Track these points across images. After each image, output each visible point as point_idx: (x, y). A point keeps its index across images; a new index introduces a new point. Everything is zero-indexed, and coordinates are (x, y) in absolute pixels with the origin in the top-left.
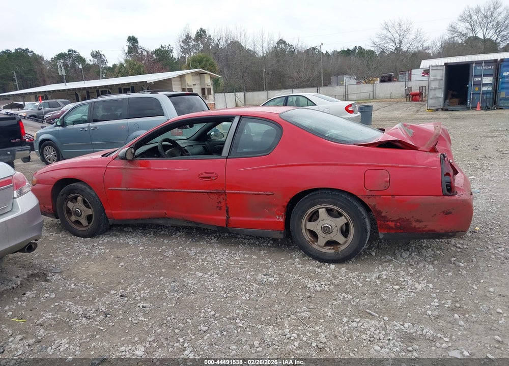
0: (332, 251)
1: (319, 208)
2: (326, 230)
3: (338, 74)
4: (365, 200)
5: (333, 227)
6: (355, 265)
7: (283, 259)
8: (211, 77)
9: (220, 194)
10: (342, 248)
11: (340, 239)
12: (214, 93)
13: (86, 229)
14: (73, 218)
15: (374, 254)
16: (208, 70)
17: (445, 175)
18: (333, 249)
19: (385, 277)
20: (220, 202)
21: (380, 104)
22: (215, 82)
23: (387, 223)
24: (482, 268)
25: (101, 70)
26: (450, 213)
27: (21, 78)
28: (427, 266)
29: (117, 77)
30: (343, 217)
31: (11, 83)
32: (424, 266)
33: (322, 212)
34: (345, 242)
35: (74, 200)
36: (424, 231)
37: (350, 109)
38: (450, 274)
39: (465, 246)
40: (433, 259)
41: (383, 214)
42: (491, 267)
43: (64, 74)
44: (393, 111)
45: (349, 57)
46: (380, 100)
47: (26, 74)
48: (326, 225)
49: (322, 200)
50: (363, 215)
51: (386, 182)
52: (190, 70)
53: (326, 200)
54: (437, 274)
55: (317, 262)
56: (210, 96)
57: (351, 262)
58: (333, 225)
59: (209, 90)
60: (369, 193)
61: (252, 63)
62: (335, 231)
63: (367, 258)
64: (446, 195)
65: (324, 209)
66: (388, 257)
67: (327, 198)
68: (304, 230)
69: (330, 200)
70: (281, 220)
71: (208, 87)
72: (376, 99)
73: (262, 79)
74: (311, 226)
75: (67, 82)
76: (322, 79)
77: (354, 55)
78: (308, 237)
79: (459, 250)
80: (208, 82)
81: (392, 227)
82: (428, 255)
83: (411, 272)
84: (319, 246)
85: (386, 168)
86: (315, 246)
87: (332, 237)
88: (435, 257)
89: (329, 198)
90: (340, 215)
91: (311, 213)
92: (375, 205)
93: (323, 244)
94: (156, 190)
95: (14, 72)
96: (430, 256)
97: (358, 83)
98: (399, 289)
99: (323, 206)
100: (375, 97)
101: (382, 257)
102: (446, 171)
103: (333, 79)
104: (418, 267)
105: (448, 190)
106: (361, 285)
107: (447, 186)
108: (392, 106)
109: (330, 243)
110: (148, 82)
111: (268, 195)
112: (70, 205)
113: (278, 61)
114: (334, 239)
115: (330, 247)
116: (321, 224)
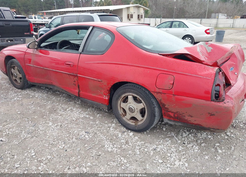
0: (133, 124)
1: (129, 95)
2: (131, 110)
3: (218, 13)
4: (155, 95)
5: (135, 109)
6: (146, 136)
7: (106, 122)
8: (144, 9)
9: (75, 76)
10: (140, 123)
11: (139, 117)
12: (144, 17)
13: (19, 84)
14: (14, 78)
15: (164, 129)
16: (143, 5)
17: (216, 86)
18: (134, 122)
19: (159, 150)
20: (75, 81)
21: (235, 31)
22: (146, 12)
23: (169, 113)
24: (234, 157)
25: (93, 3)
26: (214, 115)
27: (58, 5)
28: (194, 146)
29: (99, 6)
30: (142, 104)
31: (53, 7)
32: (192, 146)
33: (130, 98)
34: (142, 120)
35: (14, 68)
36: (193, 124)
37: (208, 31)
38: (207, 157)
39: (232, 135)
40: (202, 141)
41: (166, 106)
42: (242, 157)
43: (73, 3)
44: (240, 35)
45: (226, 3)
46: (236, 29)
47: (60, 3)
48: (131, 107)
49: (129, 90)
50: (154, 105)
51: (171, 84)
52: (133, 5)
53: (132, 90)
54: (197, 155)
55: (125, 129)
56: (142, 19)
57: (145, 133)
58: (135, 108)
59: (142, 16)
60: (157, 90)
61: (170, 3)
62: (136, 111)
63: (158, 132)
64: (213, 101)
65: (131, 96)
66: (173, 134)
67: (133, 89)
68: (119, 107)
69: (135, 91)
70: (107, 98)
71: (141, 14)
72: (234, 28)
73: (174, 12)
74: (123, 105)
75: (74, 7)
76: (207, 15)
77: (229, 2)
78: (121, 112)
79: (226, 137)
80: (142, 12)
81: (172, 116)
82: (201, 138)
83: (180, 149)
84: (126, 119)
85: (173, 74)
86: (124, 118)
87: (134, 115)
88: (205, 140)
89: (134, 90)
90: (140, 102)
91: (124, 97)
92: (161, 100)
93: (129, 118)
94: (45, 68)
95: (55, 1)
96: (202, 139)
97: (227, 18)
98: (162, 163)
99: (131, 94)
100: (233, 26)
101: (169, 133)
102: (218, 82)
103: (213, 15)
104: (188, 146)
105: (216, 97)
106: (138, 153)
107: (216, 94)
108: (242, 32)
109: (133, 118)
110: (110, 10)
111: (99, 81)
112: (12, 70)
113: (184, 3)
114: (135, 116)
115: (133, 121)
116: (128, 105)
